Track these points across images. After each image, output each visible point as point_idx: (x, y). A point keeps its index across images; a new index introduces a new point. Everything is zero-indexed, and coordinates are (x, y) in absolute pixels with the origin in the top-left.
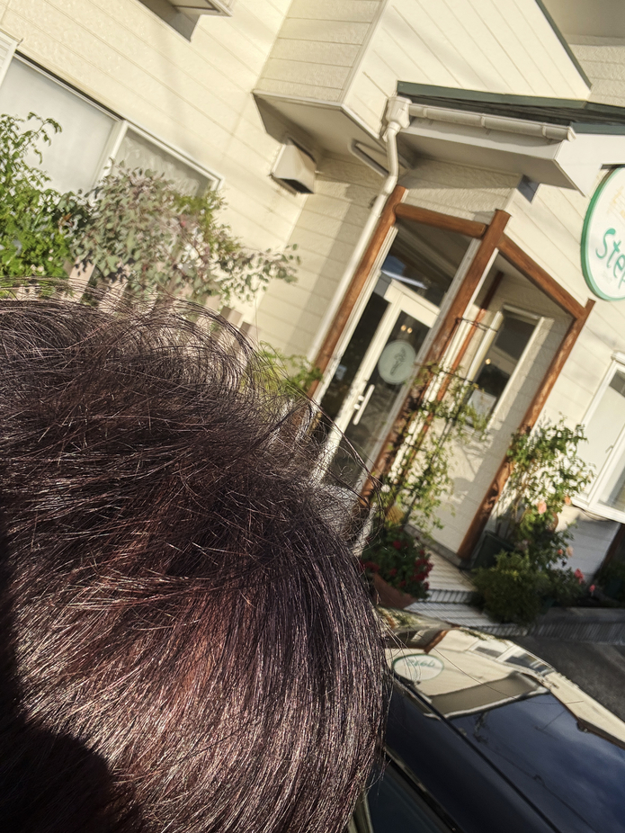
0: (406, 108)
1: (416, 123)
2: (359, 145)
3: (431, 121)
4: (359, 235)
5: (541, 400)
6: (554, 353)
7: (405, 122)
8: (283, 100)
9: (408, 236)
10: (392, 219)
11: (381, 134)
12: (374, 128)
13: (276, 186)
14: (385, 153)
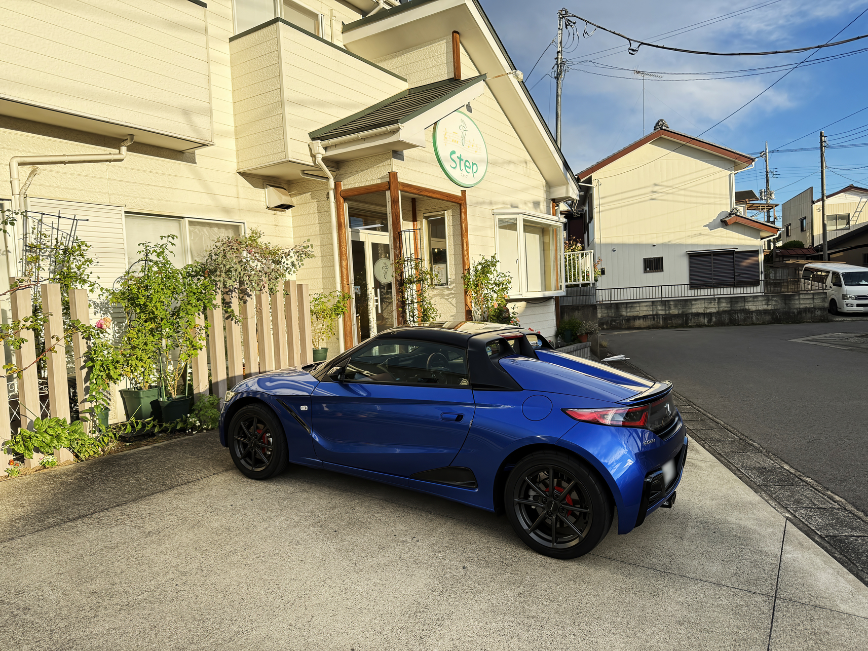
0: (320, 145)
1: (328, 149)
2: (305, 172)
3: (336, 146)
4: (330, 216)
5: (466, 253)
6: (460, 226)
7: (323, 152)
8: (257, 169)
9: (354, 204)
10: (342, 200)
11: (314, 162)
12: (309, 161)
13: (273, 212)
14: (321, 170)
